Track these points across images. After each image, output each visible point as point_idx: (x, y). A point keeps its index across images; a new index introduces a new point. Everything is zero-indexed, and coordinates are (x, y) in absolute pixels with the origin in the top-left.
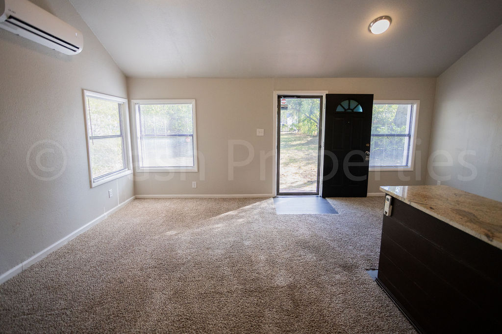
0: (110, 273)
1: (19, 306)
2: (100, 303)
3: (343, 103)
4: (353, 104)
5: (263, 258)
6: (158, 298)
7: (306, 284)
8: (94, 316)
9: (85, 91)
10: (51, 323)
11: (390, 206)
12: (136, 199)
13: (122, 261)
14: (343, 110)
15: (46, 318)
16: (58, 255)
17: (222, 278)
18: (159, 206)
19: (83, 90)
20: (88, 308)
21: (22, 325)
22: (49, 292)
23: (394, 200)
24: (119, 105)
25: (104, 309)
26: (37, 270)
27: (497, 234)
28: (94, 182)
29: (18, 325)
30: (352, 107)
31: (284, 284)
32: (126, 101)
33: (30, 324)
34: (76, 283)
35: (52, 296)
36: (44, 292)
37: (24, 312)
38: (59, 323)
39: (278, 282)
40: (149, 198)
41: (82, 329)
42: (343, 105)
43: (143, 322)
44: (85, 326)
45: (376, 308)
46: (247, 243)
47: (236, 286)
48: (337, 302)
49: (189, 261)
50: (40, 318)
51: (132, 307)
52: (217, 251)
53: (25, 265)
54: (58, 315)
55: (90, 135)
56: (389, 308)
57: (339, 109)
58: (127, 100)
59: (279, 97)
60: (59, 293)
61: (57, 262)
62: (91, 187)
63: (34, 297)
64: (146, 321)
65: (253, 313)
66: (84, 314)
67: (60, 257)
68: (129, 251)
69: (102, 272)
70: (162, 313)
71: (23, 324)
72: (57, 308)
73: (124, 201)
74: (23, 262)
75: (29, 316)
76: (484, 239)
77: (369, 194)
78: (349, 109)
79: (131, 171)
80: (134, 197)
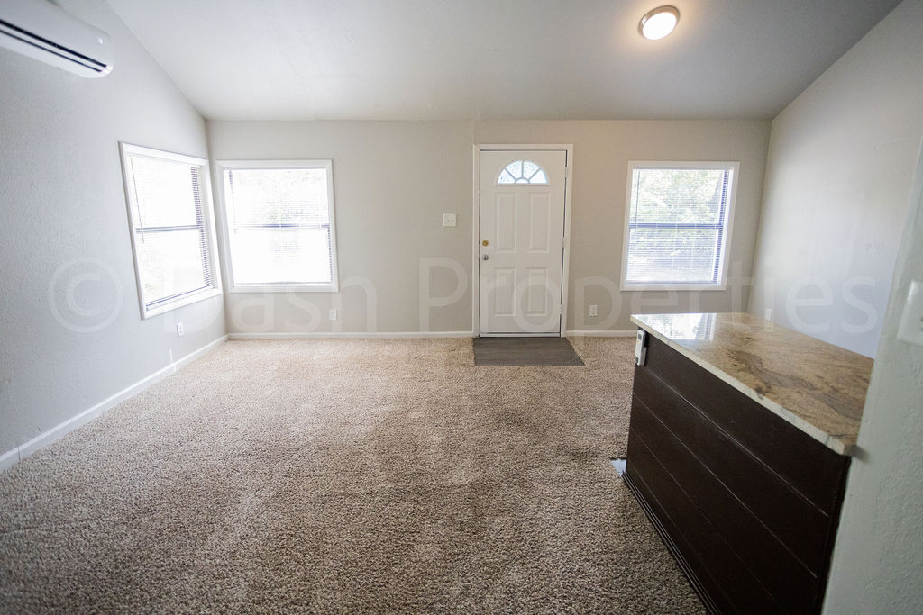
0: (169, 463)
1: (11, 515)
2: (149, 511)
5: (436, 439)
6: (247, 502)
7: (502, 481)
8: (136, 531)
9: (124, 146)
10: (63, 542)
11: (643, 348)
12: (230, 339)
13: (193, 444)
15: (56, 534)
16: (84, 435)
17: (361, 472)
18: (267, 353)
19: (119, 144)
20: (127, 518)
21: (15, 545)
22: (64, 494)
23: (648, 338)
24: (194, 171)
25: (154, 520)
26: (45, 458)
27: (775, 389)
28: (147, 309)
29: (7, 545)
31: (464, 481)
32: (205, 163)
33: (28, 543)
34: (110, 480)
35: (67, 500)
36: (54, 493)
37: (19, 525)
38: (77, 542)
39: (455, 480)
40: (252, 339)
41: (114, 551)
43: (216, 541)
44: (119, 546)
45: (612, 520)
46: (413, 415)
47: (383, 485)
48: (548, 509)
49: (308, 444)
50: (45, 533)
51: (200, 517)
52: (358, 429)
53: (24, 451)
54: (75, 530)
55: (136, 225)
56: (635, 519)
58: (207, 161)
60: (80, 496)
61: (80, 446)
62: (142, 318)
63: (37, 501)
64: (222, 539)
65: (402, 526)
66: (120, 527)
67: (86, 437)
68: (208, 428)
69: (157, 461)
70: (250, 527)
71: (17, 543)
72: (76, 520)
73: (207, 344)
74: (21, 444)
75: (27, 531)
76: (754, 395)
78: (522, 178)
79: (219, 291)
80: (225, 337)
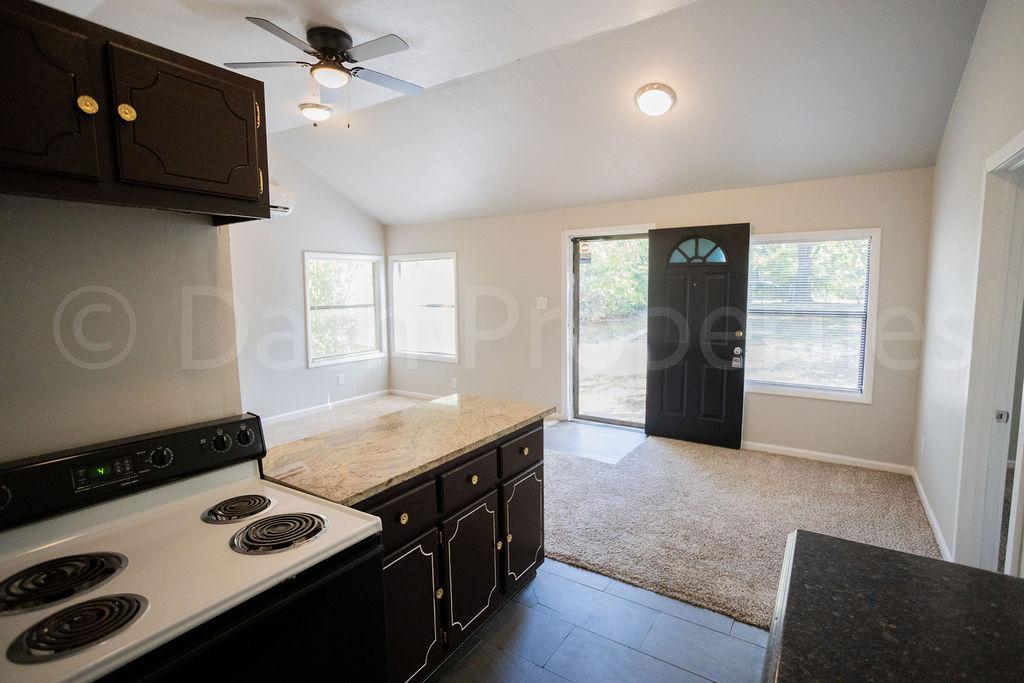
3: (683, 246)
4: (705, 245)
9: (306, 253)
12: (391, 394)
14: (685, 260)
19: (303, 253)
28: (313, 362)
30: (703, 252)
32: (380, 258)
42: (684, 250)
55: (310, 304)
57: (677, 258)
58: (382, 257)
59: (575, 241)
62: (308, 369)
73: (366, 393)
77: (745, 443)
78: (697, 256)
79: (384, 354)
80: (385, 391)
